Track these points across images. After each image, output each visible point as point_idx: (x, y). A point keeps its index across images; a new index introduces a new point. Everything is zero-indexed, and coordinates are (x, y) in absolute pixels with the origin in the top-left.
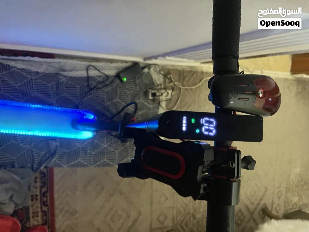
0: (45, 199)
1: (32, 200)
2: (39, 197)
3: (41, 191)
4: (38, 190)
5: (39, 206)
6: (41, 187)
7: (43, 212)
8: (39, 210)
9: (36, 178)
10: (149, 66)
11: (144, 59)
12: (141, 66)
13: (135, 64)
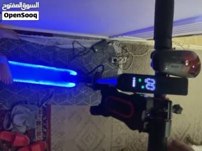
0: (45, 124)
1: (37, 125)
2: (41, 123)
3: (43, 119)
8: (41, 131)
9: (40, 111)
10: (112, 42)
11: (110, 37)
12: (108, 41)
13: (104, 40)
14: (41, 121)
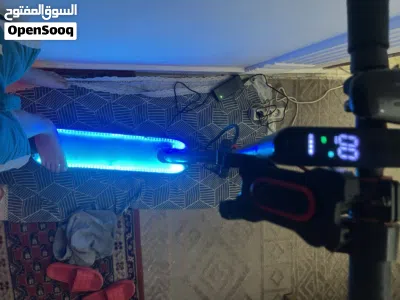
0: (130, 247)
1: (116, 248)
2: (123, 245)
3: (126, 238)
4: (123, 236)
5: (124, 256)
6: (126, 233)
7: (128, 263)
8: (124, 260)
9: (119, 222)
10: (252, 77)
11: (246, 69)
12: (242, 78)
13: (235, 76)
14: (122, 240)
